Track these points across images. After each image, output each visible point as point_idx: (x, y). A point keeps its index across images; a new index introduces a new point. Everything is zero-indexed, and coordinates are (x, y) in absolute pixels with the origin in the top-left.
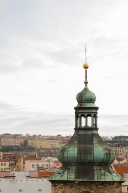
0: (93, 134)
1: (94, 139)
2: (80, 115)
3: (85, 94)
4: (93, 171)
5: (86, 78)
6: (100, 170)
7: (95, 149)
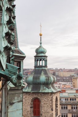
0: (42, 69)
1: (42, 72)
2: (36, 60)
3: (39, 49)
4: (40, 87)
5: (41, 41)
6: (44, 87)
7: (41, 77)
